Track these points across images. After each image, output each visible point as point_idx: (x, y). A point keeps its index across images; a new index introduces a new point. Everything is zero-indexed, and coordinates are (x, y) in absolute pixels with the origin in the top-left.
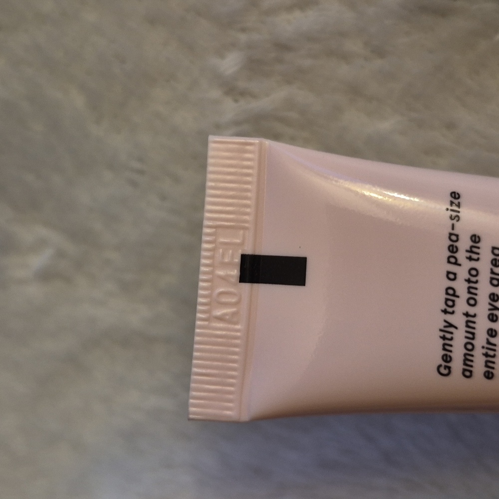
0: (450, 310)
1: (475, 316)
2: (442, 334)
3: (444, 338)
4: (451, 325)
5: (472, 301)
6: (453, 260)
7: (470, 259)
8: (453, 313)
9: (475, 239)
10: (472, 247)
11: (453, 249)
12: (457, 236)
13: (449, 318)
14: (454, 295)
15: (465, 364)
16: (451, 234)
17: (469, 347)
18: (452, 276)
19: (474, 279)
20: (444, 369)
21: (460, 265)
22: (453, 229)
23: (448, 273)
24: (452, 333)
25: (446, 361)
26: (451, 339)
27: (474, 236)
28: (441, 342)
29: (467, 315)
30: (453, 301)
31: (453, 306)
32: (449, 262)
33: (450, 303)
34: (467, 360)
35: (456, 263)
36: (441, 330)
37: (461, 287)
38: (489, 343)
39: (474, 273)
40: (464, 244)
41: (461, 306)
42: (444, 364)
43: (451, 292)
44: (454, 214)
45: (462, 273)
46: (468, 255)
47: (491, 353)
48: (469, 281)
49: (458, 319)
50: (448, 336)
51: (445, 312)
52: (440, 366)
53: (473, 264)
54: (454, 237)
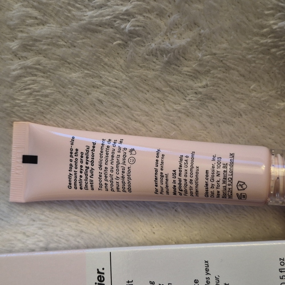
0: (71, 170)
1: (77, 172)
2: (69, 177)
3: (69, 178)
4: (71, 174)
5: (76, 168)
6: (71, 156)
7: (75, 156)
8: (71, 171)
9: (77, 150)
10: (76, 152)
11: (71, 153)
12: (72, 149)
13: (71, 172)
14: (72, 166)
15: (75, 185)
16: (71, 149)
17: (75, 180)
18: (71, 161)
19: (76, 161)
20: (70, 187)
21: (73, 157)
22: (71, 147)
23: (70, 160)
24: (71, 177)
25: (70, 184)
26: (71, 178)
27: (77, 149)
28: (69, 179)
29: (75, 171)
30: (72, 168)
31: (72, 169)
32: (70, 157)
33: (71, 168)
34: (75, 184)
35: (72, 157)
36: (69, 176)
37: (73, 163)
38: (80, 179)
39: (76, 159)
40: (74, 151)
41: (73, 169)
42: (69, 185)
43: (71, 165)
44: (72, 143)
45: (74, 160)
46: (75, 154)
47: (81, 182)
48: (75, 162)
49: (73, 173)
50: (70, 177)
51: (70, 171)
52: (69, 186)
53: (76, 157)
54: (72, 150)
